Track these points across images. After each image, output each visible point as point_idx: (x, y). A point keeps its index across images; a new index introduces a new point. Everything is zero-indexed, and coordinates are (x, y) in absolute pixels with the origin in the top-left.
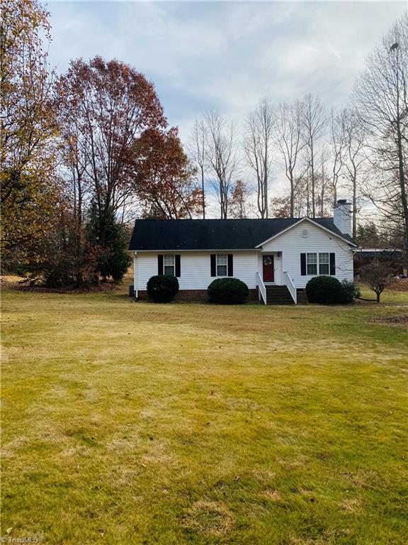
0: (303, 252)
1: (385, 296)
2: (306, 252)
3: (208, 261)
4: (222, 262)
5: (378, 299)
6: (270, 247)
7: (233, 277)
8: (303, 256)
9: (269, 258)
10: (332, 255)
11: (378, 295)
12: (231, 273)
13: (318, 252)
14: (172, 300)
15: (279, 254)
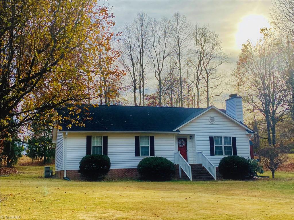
0: (211, 135)
1: (277, 174)
2: (214, 135)
3: (133, 141)
4: (144, 143)
5: (273, 177)
6: (185, 130)
7: (155, 156)
8: (211, 139)
9: (182, 140)
10: (234, 139)
11: (273, 173)
12: (153, 153)
13: (223, 136)
14: (104, 178)
15: (191, 137)
